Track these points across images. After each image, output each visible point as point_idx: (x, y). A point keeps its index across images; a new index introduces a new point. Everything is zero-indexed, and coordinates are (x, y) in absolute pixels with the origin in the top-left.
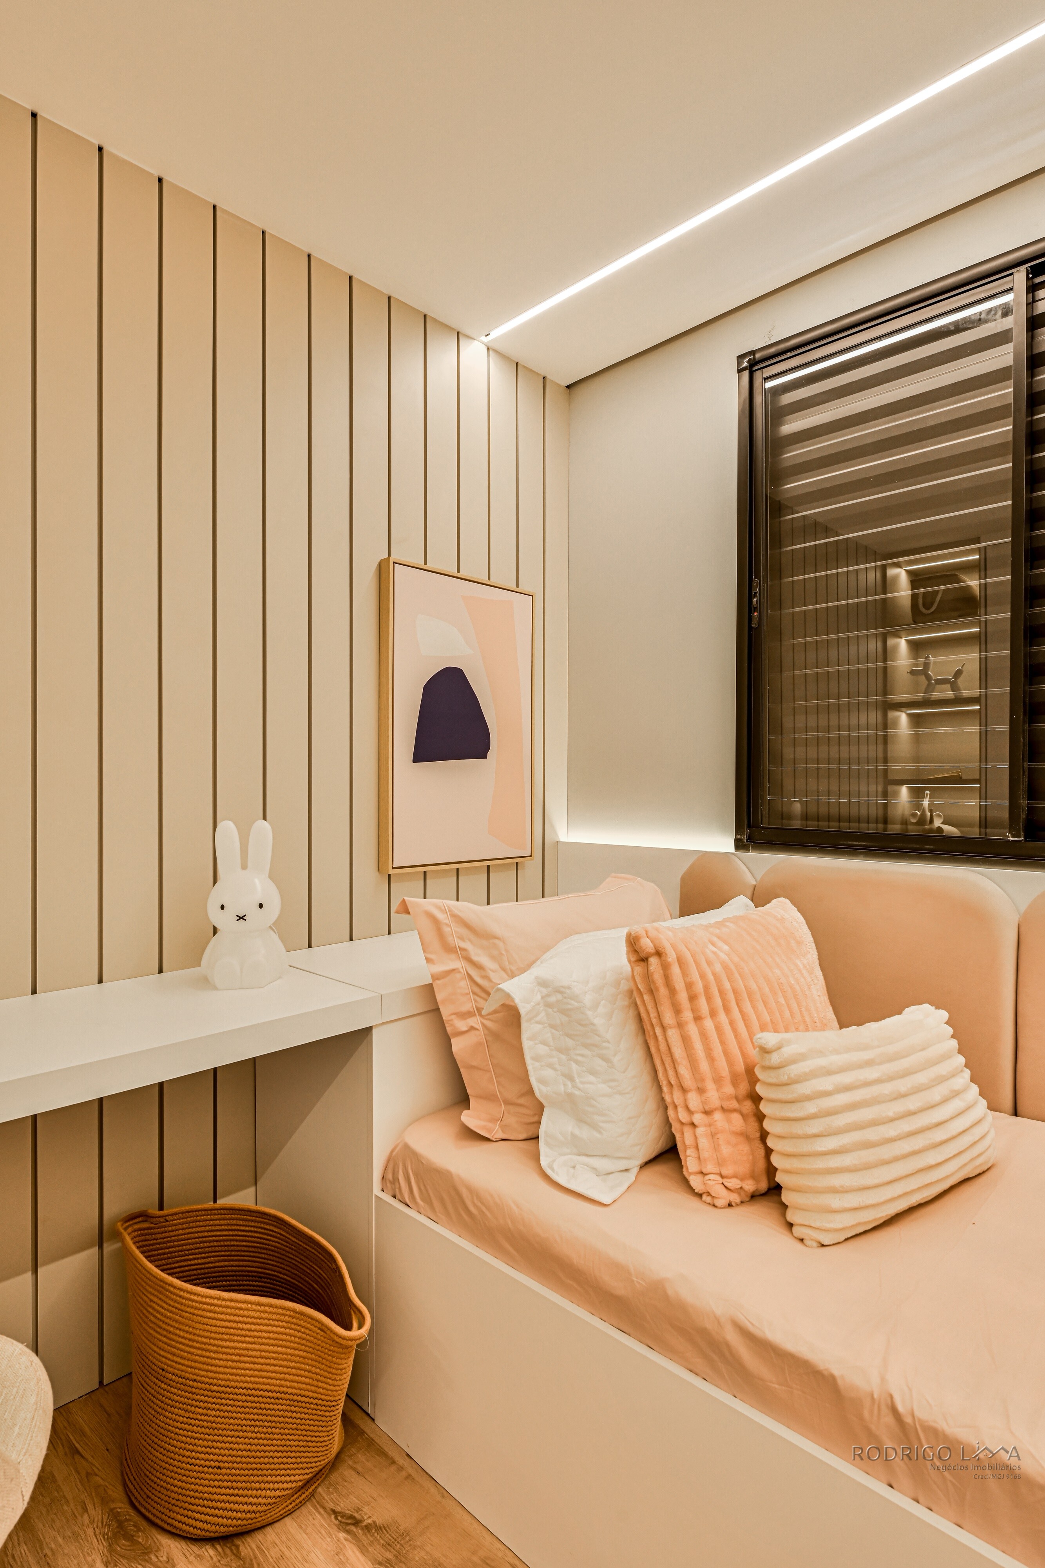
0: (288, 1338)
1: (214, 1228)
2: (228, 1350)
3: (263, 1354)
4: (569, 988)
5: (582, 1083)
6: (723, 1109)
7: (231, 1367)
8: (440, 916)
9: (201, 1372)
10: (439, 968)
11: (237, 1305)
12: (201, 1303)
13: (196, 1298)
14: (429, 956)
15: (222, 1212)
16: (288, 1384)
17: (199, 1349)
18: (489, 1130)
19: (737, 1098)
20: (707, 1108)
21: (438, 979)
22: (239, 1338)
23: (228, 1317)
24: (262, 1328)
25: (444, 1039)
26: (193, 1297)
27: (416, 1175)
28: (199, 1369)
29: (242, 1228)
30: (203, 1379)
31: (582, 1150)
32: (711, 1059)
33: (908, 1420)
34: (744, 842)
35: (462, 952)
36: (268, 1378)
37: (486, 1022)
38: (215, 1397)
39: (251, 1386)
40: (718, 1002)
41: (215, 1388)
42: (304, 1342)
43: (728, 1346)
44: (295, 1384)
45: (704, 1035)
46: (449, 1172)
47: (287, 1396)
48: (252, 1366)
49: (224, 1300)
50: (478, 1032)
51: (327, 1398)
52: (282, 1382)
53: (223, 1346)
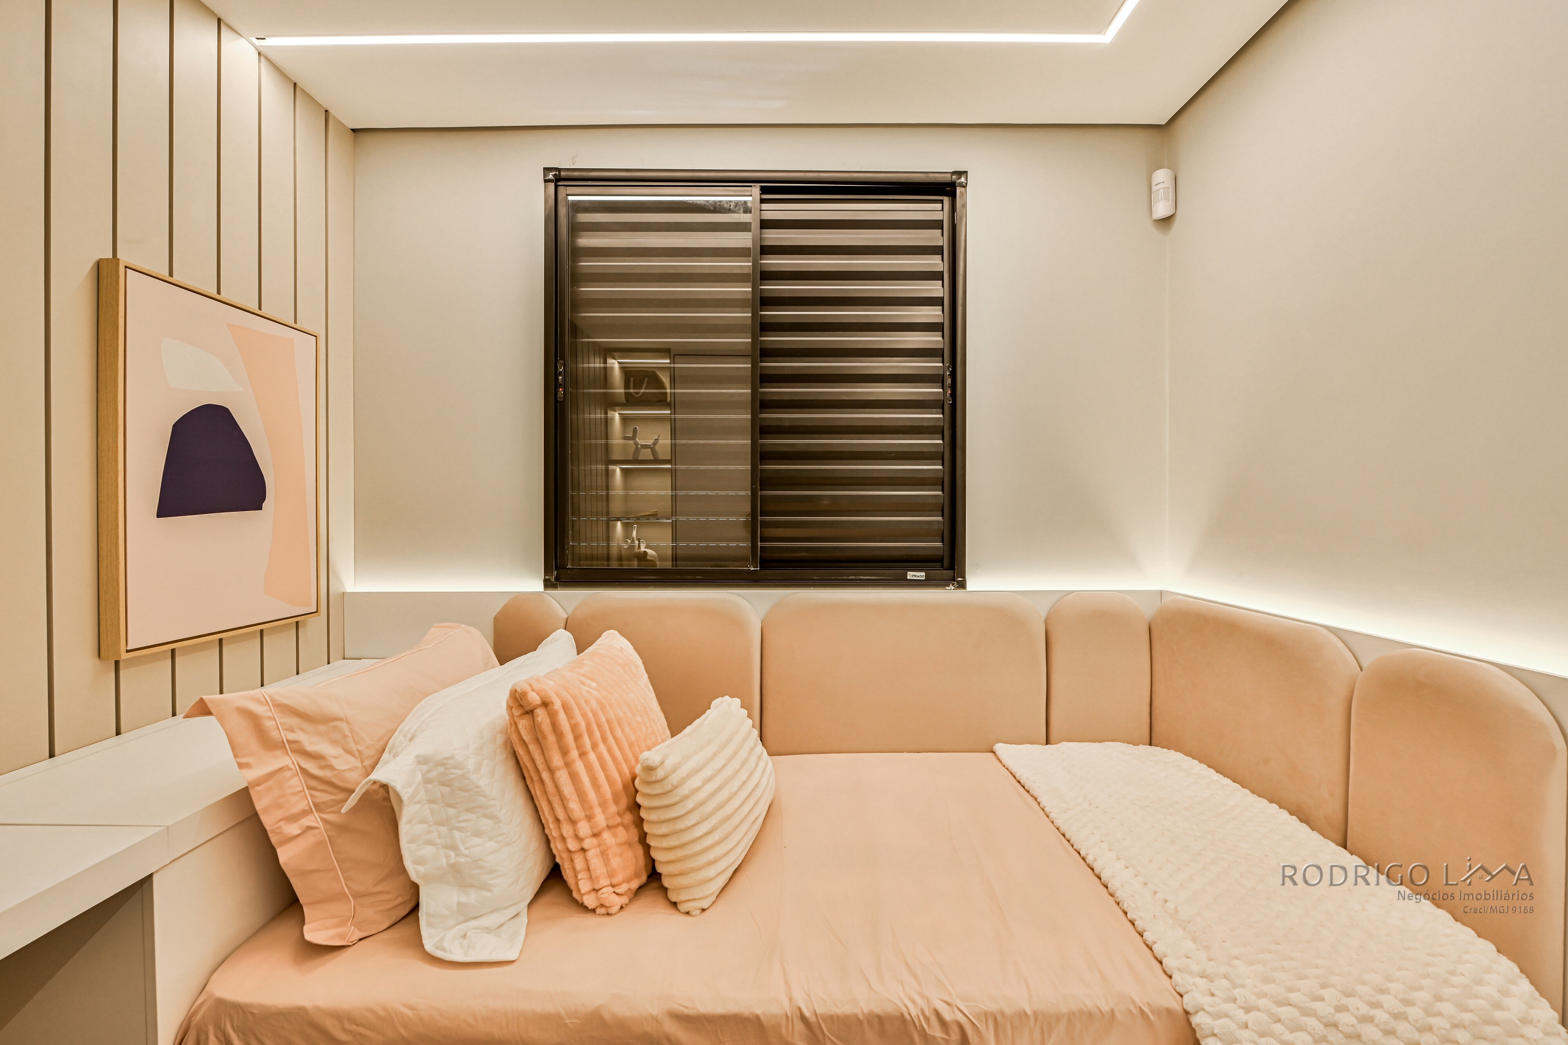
4: (452, 757)
5: (466, 848)
6: (609, 827)
8: (259, 709)
10: (256, 771)
14: (241, 760)
18: (342, 936)
19: (619, 814)
20: (595, 831)
21: (256, 783)
31: (467, 914)
34: (553, 582)
35: (292, 746)
37: (328, 817)
40: (597, 736)
50: (316, 831)
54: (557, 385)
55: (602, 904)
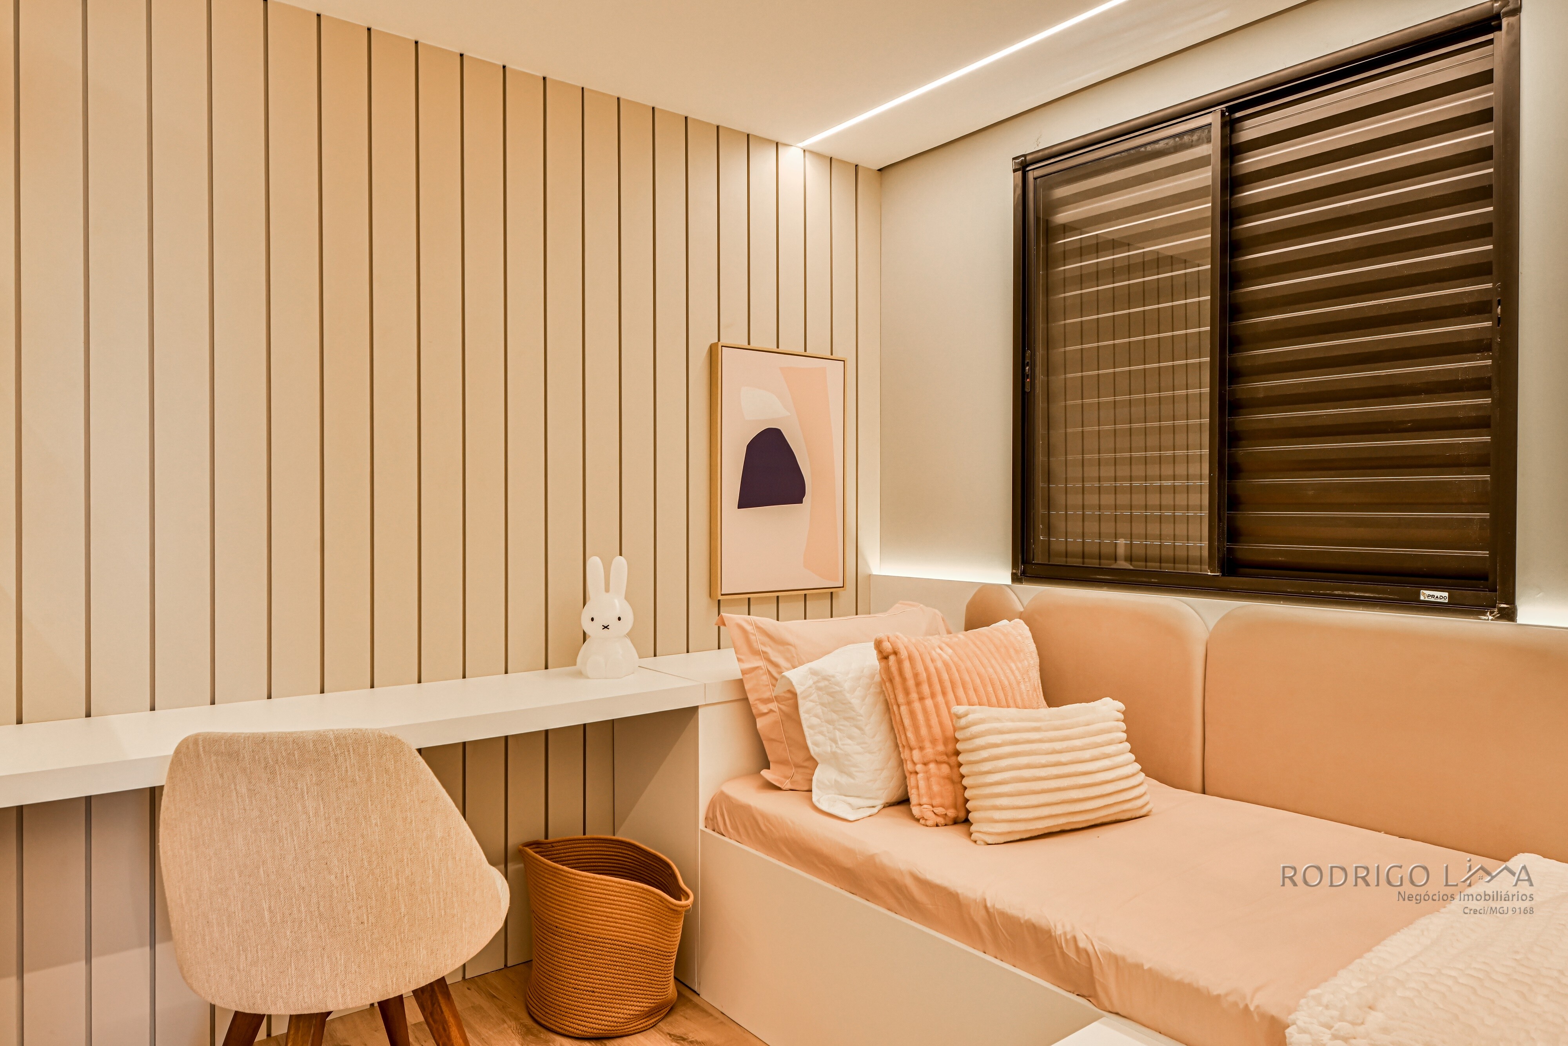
0: (639, 907)
1: (586, 853)
2: (599, 913)
3: (622, 917)
4: (833, 677)
5: (843, 745)
6: (937, 762)
8: (748, 628)
9: (582, 927)
10: (747, 666)
11: (606, 883)
12: (582, 881)
13: (578, 878)
14: (740, 657)
15: (592, 841)
16: (638, 938)
17: (580, 911)
18: (782, 783)
19: (947, 755)
20: (925, 761)
21: (746, 674)
22: (607, 905)
23: (599, 891)
24: (621, 899)
25: (751, 718)
26: (576, 877)
27: (728, 812)
28: (581, 925)
29: (606, 853)
30: (583, 932)
31: (842, 791)
32: (929, 727)
33: (991, 910)
34: (1018, 576)
35: (764, 655)
36: (625, 933)
37: (783, 707)
38: (591, 944)
39: (614, 938)
40: (937, 688)
41: (591, 938)
42: (649, 910)
43: (906, 887)
44: (643, 939)
45: (925, 711)
46: (750, 806)
47: (638, 947)
48: (615, 924)
49: (597, 879)
50: (774, 714)
51: (665, 950)
52: (635, 937)
53: (596, 910)
54: (1024, 376)
55: (924, 817)
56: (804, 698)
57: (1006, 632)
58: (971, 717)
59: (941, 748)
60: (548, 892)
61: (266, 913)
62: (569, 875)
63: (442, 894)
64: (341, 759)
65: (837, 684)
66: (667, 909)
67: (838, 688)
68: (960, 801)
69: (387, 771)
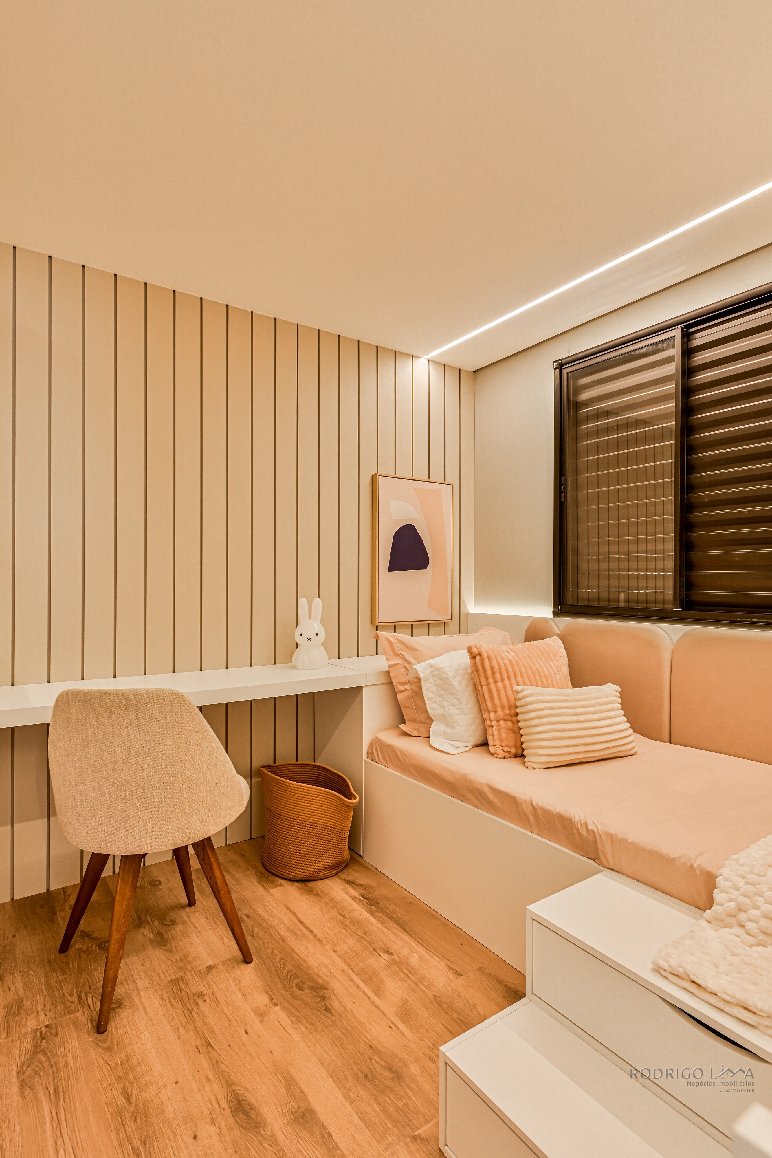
0: (327, 803)
1: (297, 772)
2: (304, 806)
3: (317, 809)
4: (443, 668)
5: (448, 709)
6: (505, 720)
7: (305, 813)
8: (393, 640)
9: (293, 815)
10: (392, 663)
11: (307, 789)
12: (293, 787)
13: (292, 785)
14: (387, 657)
15: (301, 765)
16: (327, 822)
17: (293, 805)
18: (412, 732)
19: (510, 715)
20: (497, 719)
21: (391, 667)
22: (309, 802)
23: (304, 793)
25: (394, 694)
26: (290, 785)
27: (381, 749)
28: (293, 814)
29: (309, 772)
30: (296, 817)
31: (447, 737)
32: (500, 699)
33: (536, 807)
34: (558, 612)
35: (402, 656)
36: (319, 819)
37: (413, 687)
38: (299, 825)
39: (313, 821)
40: (505, 675)
41: (299, 821)
42: (333, 805)
43: (485, 793)
44: (329, 823)
45: (497, 689)
46: (392, 745)
47: (327, 827)
48: (313, 813)
49: (302, 786)
50: (408, 692)
51: (342, 829)
52: (325, 821)
53: (302, 805)
54: (561, 492)
55: (497, 753)
56: (426, 681)
57: (548, 643)
58: (525, 693)
59: (507, 711)
60: (274, 794)
61: (107, 795)
62: (286, 784)
63: (208, 787)
64: (149, 705)
65: (445, 673)
66: (343, 805)
67: (445, 676)
68: (519, 743)
69: (176, 713)
